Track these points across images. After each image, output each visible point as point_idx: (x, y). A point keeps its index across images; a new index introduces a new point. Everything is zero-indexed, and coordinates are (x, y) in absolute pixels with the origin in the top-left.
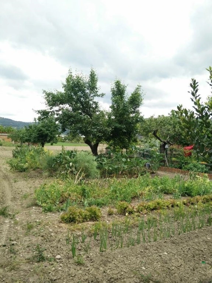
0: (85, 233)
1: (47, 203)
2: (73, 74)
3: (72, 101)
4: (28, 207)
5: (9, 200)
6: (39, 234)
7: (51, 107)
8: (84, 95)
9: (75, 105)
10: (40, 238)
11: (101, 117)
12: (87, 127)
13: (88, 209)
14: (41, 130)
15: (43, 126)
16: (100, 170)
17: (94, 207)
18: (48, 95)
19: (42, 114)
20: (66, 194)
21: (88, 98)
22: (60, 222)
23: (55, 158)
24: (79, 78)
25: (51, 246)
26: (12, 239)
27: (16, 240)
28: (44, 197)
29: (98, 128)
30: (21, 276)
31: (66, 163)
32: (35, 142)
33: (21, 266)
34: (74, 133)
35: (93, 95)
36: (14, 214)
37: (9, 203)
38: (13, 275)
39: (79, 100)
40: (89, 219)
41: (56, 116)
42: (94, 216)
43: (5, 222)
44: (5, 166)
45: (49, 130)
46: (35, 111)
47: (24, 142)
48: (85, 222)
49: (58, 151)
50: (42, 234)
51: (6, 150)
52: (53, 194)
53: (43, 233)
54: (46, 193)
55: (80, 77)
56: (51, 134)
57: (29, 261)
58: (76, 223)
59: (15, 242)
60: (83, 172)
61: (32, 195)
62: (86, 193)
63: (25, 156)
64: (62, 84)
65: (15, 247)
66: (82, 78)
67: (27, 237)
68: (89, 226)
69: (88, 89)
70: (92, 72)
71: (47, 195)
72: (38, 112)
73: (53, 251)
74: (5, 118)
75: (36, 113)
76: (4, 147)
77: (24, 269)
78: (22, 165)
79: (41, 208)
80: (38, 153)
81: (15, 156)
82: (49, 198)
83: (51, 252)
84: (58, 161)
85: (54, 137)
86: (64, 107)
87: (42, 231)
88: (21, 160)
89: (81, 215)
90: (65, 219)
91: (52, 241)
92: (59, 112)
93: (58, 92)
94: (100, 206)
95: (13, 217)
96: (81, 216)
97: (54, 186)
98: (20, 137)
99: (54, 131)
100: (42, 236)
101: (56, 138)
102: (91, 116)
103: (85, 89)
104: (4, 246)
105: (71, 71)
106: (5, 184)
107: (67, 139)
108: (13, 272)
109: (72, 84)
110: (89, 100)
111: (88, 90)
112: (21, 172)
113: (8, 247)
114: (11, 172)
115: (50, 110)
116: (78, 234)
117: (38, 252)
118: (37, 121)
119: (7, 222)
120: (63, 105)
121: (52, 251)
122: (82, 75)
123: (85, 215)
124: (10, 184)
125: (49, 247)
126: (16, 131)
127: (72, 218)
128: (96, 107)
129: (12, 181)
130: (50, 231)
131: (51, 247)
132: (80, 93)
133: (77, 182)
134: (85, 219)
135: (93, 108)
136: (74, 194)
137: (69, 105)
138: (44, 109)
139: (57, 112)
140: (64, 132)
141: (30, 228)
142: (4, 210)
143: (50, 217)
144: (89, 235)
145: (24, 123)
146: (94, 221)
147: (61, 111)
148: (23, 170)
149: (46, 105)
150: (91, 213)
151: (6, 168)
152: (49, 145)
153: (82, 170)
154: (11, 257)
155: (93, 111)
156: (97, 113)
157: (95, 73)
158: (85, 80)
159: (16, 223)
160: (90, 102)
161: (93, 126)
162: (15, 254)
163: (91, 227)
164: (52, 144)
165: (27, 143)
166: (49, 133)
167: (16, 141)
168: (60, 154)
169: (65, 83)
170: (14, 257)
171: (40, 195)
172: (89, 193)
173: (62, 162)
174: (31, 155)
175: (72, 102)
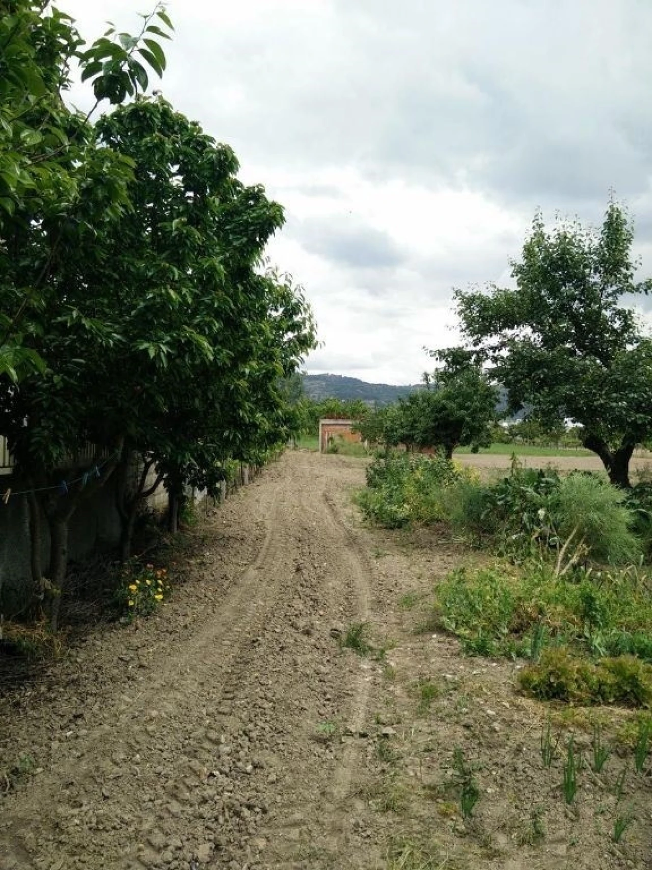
0: (604, 741)
1: (474, 629)
2: (548, 230)
3: (543, 314)
4: (417, 633)
5: (366, 607)
6: (456, 719)
7: (475, 338)
8: (582, 293)
9: (550, 327)
10: (460, 731)
11: (644, 358)
12: (595, 394)
13: (609, 665)
14: (444, 408)
15: (448, 397)
16: (642, 537)
17: (629, 661)
18: (469, 301)
19: (449, 359)
20: (529, 607)
21: (597, 300)
22: (518, 693)
23: (490, 494)
24: (567, 240)
25: (495, 760)
26: (382, 718)
27: (392, 724)
28: (464, 610)
29: (632, 395)
30: (415, 835)
31: (523, 510)
32: (424, 445)
33: (413, 805)
34: (545, 413)
35: (614, 288)
36: (380, 647)
37: (366, 615)
38: (392, 826)
39: (565, 308)
40: (615, 696)
41: (488, 365)
42: (632, 691)
43: (359, 668)
44: (348, 511)
45: (467, 408)
46: (431, 352)
47: (396, 444)
48: (599, 705)
49: (500, 471)
50: (465, 720)
51: (349, 466)
52: (490, 602)
53: (469, 718)
54: (467, 596)
55: (569, 236)
56: (473, 419)
57: (433, 793)
58: (568, 702)
59: (389, 730)
60: (582, 541)
61: (427, 600)
62: (596, 610)
63: (400, 482)
64: (512, 265)
65: (391, 744)
66: (578, 238)
67: (423, 720)
68: (613, 720)
69: (595, 272)
70: (610, 216)
71: (470, 604)
72: (437, 356)
73: (502, 778)
74: (346, 378)
75: (434, 358)
76: (343, 457)
77: (421, 816)
78: (394, 508)
79: (457, 642)
80: (436, 474)
81: (371, 483)
82: (477, 613)
83: (495, 780)
84: (500, 503)
85: (482, 428)
86: (518, 336)
87: (465, 710)
88: (391, 496)
89: (585, 679)
90: (533, 684)
91: (496, 747)
92: (499, 351)
93: (499, 290)
94: (648, 659)
95: (380, 658)
96: (585, 685)
97: (492, 580)
98: (384, 430)
99: (482, 409)
100: (467, 727)
101: (488, 430)
102: (606, 358)
103: (587, 271)
104: (363, 735)
105: (540, 222)
106: (352, 559)
107: (516, 435)
108: (390, 818)
109: (544, 260)
110: (599, 308)
111: (598, 275)
112: (392, 528)
113: (374, 742)
114: (365, 527)
115: (471, 348)
116: (580, 739)
117: (458, 773)
118: (432, 381)
119: (365, 667)
120: (512, 328)
121: (498, 778)
122: (576, 228)
123: (601, 684)
124: (366, 562)
125: (487, 764)
126: (374, 411)
127: (555, 685)
128: (627, 327)
129: (370, 554)
130: (488, 715)
131: (496, 764)
132: (568, 289)
133: (564, 572)
134: (598, 696)
135: (614, 330)
136: (555, 608)
137: (532, 326)
138: (456, 347)
139: (494, 352)
140: (516, 413)
141: (429, 695)
142: (357, 635)
143: (485, 670)
144: (617, 752)
145: (394, 389)
146: (631, 706)
147: (508, 348)
148: (396, 524)
149: (463, 333)
150: (618, 679)
151: (353, 517)
152: (467, 453)
153: (580, 535)
154: (383, 771)
155: (615, 342)
156: (629, 348)
157: (623, 216)
158: (588, 242)
159: (390, 676)
160: (604, 311)
161: (616, 392)
162: (393, 764)
163: (622, 726)
164: (475, 451)
165: (402, 447)
166: (469, 415)
167: (372, 440)
168: (506, 480)
169: (521, 261)
170: (392, 773)
171: (451, 602)
172: (608, 610)
173: (512, 506)
174: (417, 481)
175: (543, 318)
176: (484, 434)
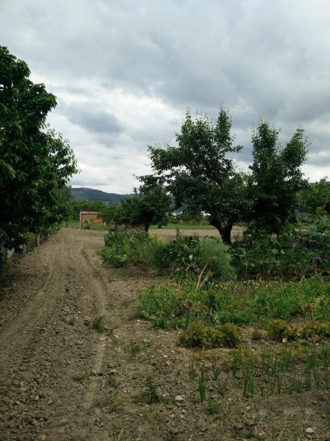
0: (218, 366)
1: (158, 316)
2: (193, 120)
3: (191, 160)
4: (130, 320)
5: (103, 308)
6: (148, 361)
7: (159, 170)
8: (209, 150)
9: (195, 166)
10: (150, 367)
11: (237, 183)
12: (215, 200)
13: (221, 328)
14: (144, 206)
15: (146, 200)
16: (236, 267)
17: (230, 326)
18: (156, 152)
19: (146, 181)
20: (185, 303)
21: (216, 154)
22: (179, 345)
23: (166, 248)
24: (202, 125)
25: (167, 380)
26: (111, 365)
27: (116, 367)
28: (153, 306)
29: (232, 200)
30: (126, 422)
31: (183, 256)
32: (135, 224)
33: (126, 407)
34: (193, 209)
35: (223, 149)
36: (111, 328)
37: (103, 312)
38: (115, 419)
39: (201, 157)
40: (223, 343)
41: (166, 184)
42: (231, 340)
43: (99, 340)
44: (95, 259)
45: (156, 206)
46: (137, 177)
47: (120, 224)
48: (216, 348)
49: (171, 237)
50: (153, 361)
51: (95, 235)
52: (166, 302)
53: (155, 360)
54: (155, 300)
55: (203, 123)
56: (159, 211)
57: (137, 400)
58: (202, 348)
59: (114, 371)
60: (210, 270)
61: (135, 302)
62: (216, 303)
63: (122, 244)
64: (176, 135)
65: (115, 378)
66: (207, 124)
67: (132, 364)
68: (222, 354)
69: (215, 141)
70: (221, 114)
71: (156, 303)
72: (140, 179)
73: (170, 388)
74: (94, 190)
75: (139, 180)
76: (92, 231)
77: (130, 413)
78: (119, 257)
79: (149, 323)
80: (140, 239)
81: (107, 244)
82: (160, 308)
83: (167, 390)
84: (171, 253)
85: (163, 216)
86: (179, 170)
87: (153, 356)
88: (117, 251)
89: (210, 336)
90: (186, 340)
91: (168, 373)
92: (171, 177)
93: (170, 147)
94: (238, 324)
95: (110, 334)
96: (210, 339)
97: (167, 291)
98: (114, 217)
99: (163, 207)
100: (154, 365)
101: (166, 217)
102: (220, 182)
103: (211, 140)
104: (100, 375)
105: (189, 115)
106: (97, 284)
107: (180, 219)
108: (114, 415)
109: (191, 133)
110: (217, 158)
111: (216, 142)
112: (118, 267)
113: (106, 377)
114: (104, 267)
115: (157, 176)
116: (207, 365)
117: (149, 389)
118: (138, 192)
119: (102, 339)
120: (177, 166)
121: (169, 389)
122: (206, 119)
123: (217, 338)
124: (104, 286)
125: (163, 382)
126: (109, 207)
127: (196, 340)
128: (229, 168)
129: (106, 281)
130: (164, 358)
131: (168, 382)
132: (202, 148)
133: (201, 285)
134: (216, 344)
135: (224, 169)
136: (197, 303)
137: (186, 166)
138: (149, 175)
139: (168, 178)
140: (179, 208)
141: (135, 350)
142: (98, 323)
143: (163, 336)
144: (224, 370)
145: (119, 196)
146: (230, 347)
147: (175, 176)
148: (119, 265)
149: (153, 168)
150: (225, 335)
151: (97, 262)
152: (156, 228)
153: (208, 267)
154: (111, 392)
155: (224, 174)
156: (231, 178)
157: (227, 115)
158: (211, 126)
159: (115, 343)
160: (219, 160)
161: (224, 198)
162: (116, 388)
163: (226, 357)
164: (160, 227)
165: (124, 226)
166: (157, 209)
167: (108, 222)
168: (174, 241)
169: (181, 134)
170: (115, 392)
171: (147, 303)
172: (221, 302)
173: (177, 254)
174: (131, 243)
175: (191, 162)
176: (164, 219)
